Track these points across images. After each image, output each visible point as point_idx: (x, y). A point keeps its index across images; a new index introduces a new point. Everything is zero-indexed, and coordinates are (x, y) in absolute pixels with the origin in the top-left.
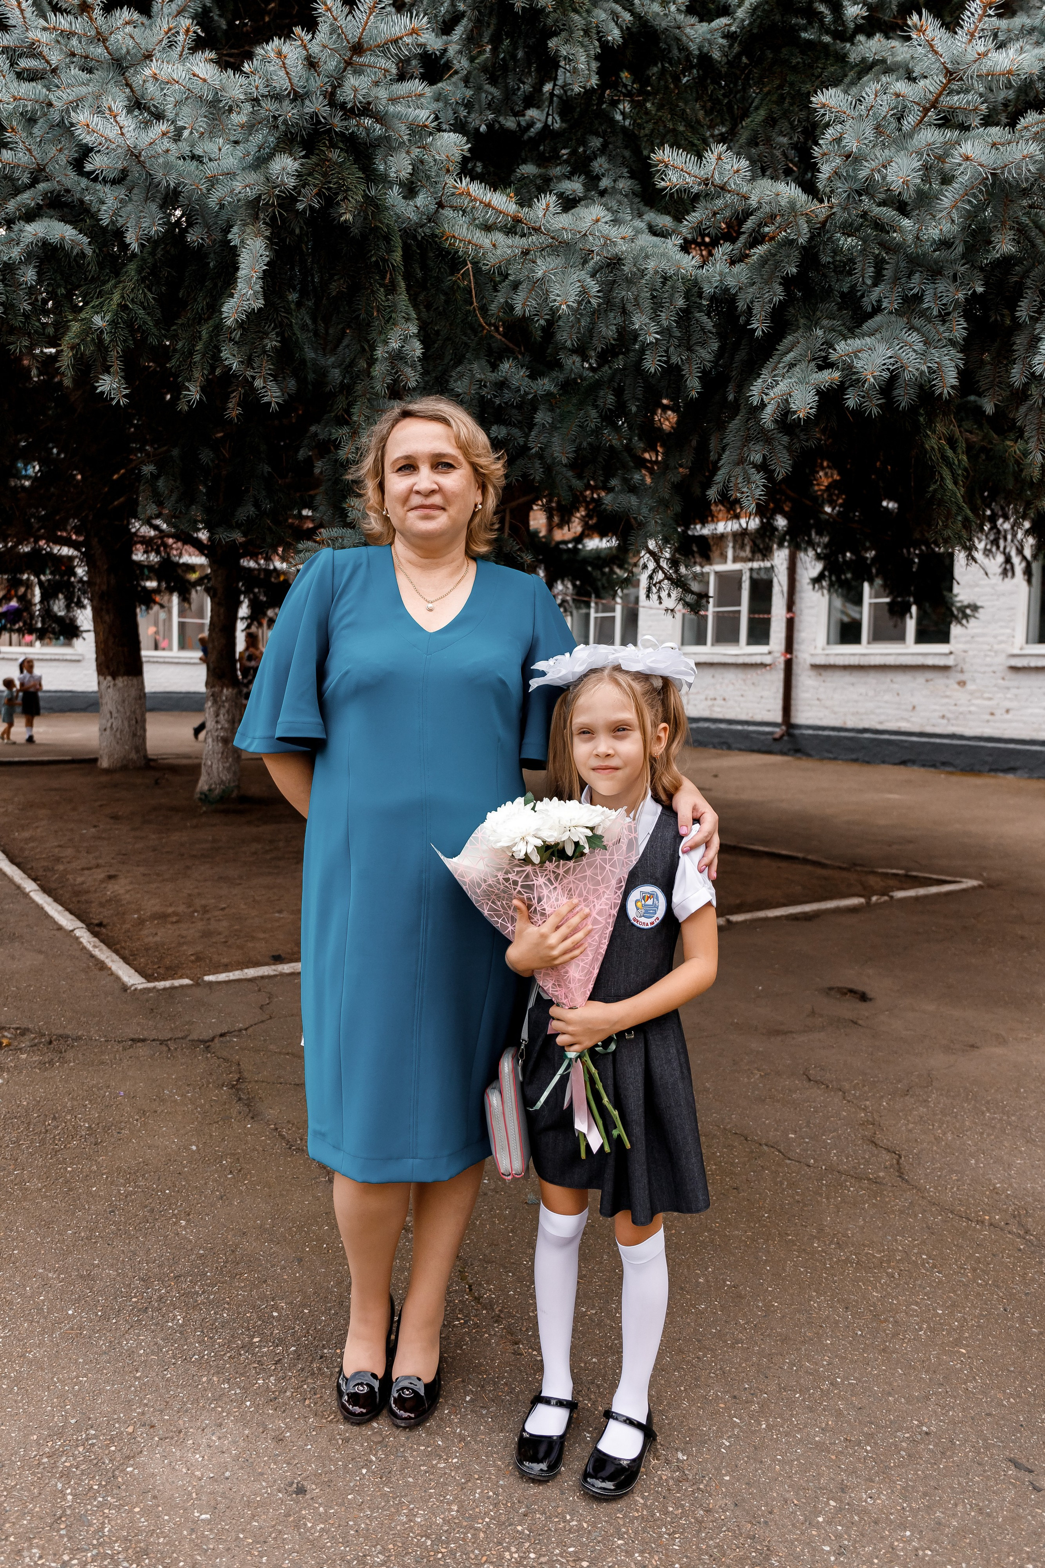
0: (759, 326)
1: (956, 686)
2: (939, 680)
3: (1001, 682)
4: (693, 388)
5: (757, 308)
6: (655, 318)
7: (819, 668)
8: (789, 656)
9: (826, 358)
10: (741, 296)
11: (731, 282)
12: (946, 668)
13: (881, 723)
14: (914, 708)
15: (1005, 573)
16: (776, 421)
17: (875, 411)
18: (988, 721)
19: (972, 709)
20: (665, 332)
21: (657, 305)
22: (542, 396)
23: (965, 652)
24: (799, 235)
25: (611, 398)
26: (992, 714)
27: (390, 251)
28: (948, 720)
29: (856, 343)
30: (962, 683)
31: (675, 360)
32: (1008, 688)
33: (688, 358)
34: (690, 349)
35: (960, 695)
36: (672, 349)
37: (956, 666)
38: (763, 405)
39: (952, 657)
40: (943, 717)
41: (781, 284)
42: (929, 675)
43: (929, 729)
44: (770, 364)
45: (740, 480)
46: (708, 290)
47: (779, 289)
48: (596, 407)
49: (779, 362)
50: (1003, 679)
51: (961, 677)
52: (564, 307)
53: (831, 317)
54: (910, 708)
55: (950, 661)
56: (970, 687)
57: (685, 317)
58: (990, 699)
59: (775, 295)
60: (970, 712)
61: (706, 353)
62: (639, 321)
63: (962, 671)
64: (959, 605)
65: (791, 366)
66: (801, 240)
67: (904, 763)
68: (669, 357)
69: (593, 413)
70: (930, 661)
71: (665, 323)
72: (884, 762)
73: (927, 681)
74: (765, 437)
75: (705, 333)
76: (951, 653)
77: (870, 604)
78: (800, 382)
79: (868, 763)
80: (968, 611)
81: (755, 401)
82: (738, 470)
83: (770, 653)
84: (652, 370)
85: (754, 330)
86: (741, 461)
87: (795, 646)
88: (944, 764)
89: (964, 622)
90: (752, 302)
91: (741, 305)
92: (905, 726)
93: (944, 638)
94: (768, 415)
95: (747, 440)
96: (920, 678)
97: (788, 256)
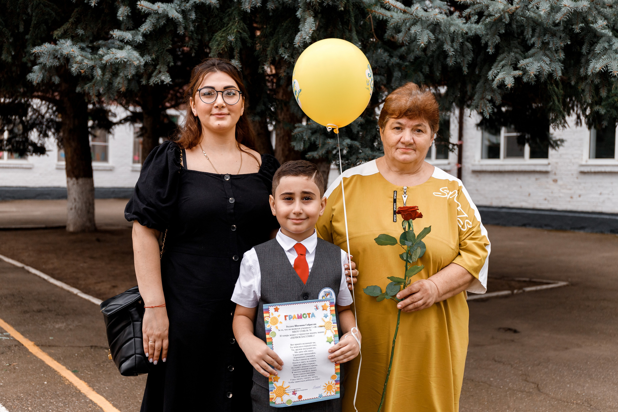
0: (490, 50)
1: (552, 182)
2: (543, 179)
3: (576, 180)
4: (465, 71)
5: (490, 43)
6: (452, 46)
7: (476, 172)
8: (460, 166)
9: (516, 65)
10: (483, 38)
11: (479, 32)
12: (546, 173)
13: (511, 203)
14: (529, 195)
15: (577, 124)
16: (498, 87)
17: (533, 83)
18: (569, 202)
19: (561, 195)
20: (456, 51)
21: (453, 41)
22: (395, 64)
23: (557, 163)
24: (506, 20)
25: (427, 69)
26: (572, 197)
27: (350, 16)
28: (548, 201)
29: (527, 60)
30: (555, 181)
31: (459, 60)
32: (580, 183)
33: (463, 60)
34: (464, 56)
35: (554, 187)
36: (457, 56)
37: (552, 171)
38: (493, 80)
39: (550, 166)
40: (545, 199)
41: (498, 35)
42: (537, 176)
43: (538, 206)
44: (495, 65)
45: (482, 105)
46: (470, 34)
47: (497, 37)
48: (422, 72)
49: (498, 64)
50: (577, 178)
51: (555, 177)
52: (422, 44)
53: (516, 48)
54: (527, 194)
55: (549, 169)
56: (560, 182)
57: (462, 45)
58: (570, 189)
59: (497, 40)
60: (560, 197)
61: (469, 58)
62: (447, 47)
63: (555, 174)
64: (554, 139)
65: (503, 66)
66: (507, 22)
67: (524, 225)
68: (456, 59)
69: (421, 75)
70: (538, 169)
71: (455, 47)
72: (513, 225)
73: (537, 179)
74: (493, 90)
75: (469, 50)
76: (549, 164)
77: (505, 137)
78: (508, 74)
79: (504, 225)
80: (559, 143)
81: (490, 77)
82: (482, 101)
83: (449, 164)
84: (451, 64)
85: (489, 52)
86: (483, 98)
87: (464, 160)
88: (546, 225)
89: (557, 148)
90: (488, 41)
91: (483, 42)
92: (525, 205)
93: (545, 155)
94: (495, 84)
95: (485, 90)
96: (533, 178)
97: (501, 26)
